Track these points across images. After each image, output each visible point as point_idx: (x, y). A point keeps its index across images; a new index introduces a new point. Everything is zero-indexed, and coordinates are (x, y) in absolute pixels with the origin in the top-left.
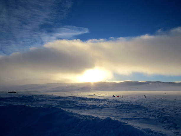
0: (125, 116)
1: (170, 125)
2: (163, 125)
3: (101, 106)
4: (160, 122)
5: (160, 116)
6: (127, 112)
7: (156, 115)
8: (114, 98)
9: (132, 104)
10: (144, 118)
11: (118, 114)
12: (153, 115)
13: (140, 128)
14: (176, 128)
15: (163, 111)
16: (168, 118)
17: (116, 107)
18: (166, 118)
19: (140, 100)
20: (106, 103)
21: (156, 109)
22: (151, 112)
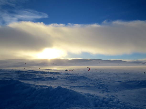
0: (73, 84)
1: (104, 90)
2: (99, 90)
3: (55, 78)
4: (97, 88)
5: (97, 84)
6: (75, 82)
7: (95, 84)
8: (66, 72)
9: (79, 76)
10: (86, 86)
11: (68, 83)
12: (93, 84)
13: (83, 93)
15: (100, 80)
16: (103, 85)
17: (67, 78)
18: (101, 85)
19: (85, 73)
20: (59, 75)
21: (96, 79)
22: (92, 81)
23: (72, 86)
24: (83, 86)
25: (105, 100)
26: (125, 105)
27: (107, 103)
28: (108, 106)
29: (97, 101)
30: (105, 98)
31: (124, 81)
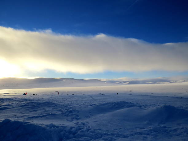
0: (31, 115)
1: (73, 117)
2: (68, 118)
3: (3, 107)
4: (65, 116)
5: (66, 111)
6: (34, 111)
7: (63, 110)
9: (43, 101)
10: (50, 115)
11: (23, 113)
12: (60, 110)
13: (43, 125)
14: (77, 119)
15: (70, 105)
16: (73, 111)
17: (22, 106)
18: (71, 112)
19: (53, 97)
20: (11, 103)
21: (65, 104)
23: (29, 116)
24: (46, 116)
25: (73, 130)
26: (95, 132)
27: (74, 133)
28: (75, 137)
29: (62, 133)
30: (73, 127)
31: (98, 104)
